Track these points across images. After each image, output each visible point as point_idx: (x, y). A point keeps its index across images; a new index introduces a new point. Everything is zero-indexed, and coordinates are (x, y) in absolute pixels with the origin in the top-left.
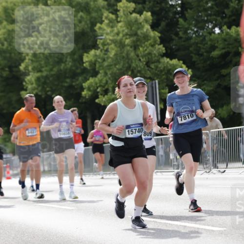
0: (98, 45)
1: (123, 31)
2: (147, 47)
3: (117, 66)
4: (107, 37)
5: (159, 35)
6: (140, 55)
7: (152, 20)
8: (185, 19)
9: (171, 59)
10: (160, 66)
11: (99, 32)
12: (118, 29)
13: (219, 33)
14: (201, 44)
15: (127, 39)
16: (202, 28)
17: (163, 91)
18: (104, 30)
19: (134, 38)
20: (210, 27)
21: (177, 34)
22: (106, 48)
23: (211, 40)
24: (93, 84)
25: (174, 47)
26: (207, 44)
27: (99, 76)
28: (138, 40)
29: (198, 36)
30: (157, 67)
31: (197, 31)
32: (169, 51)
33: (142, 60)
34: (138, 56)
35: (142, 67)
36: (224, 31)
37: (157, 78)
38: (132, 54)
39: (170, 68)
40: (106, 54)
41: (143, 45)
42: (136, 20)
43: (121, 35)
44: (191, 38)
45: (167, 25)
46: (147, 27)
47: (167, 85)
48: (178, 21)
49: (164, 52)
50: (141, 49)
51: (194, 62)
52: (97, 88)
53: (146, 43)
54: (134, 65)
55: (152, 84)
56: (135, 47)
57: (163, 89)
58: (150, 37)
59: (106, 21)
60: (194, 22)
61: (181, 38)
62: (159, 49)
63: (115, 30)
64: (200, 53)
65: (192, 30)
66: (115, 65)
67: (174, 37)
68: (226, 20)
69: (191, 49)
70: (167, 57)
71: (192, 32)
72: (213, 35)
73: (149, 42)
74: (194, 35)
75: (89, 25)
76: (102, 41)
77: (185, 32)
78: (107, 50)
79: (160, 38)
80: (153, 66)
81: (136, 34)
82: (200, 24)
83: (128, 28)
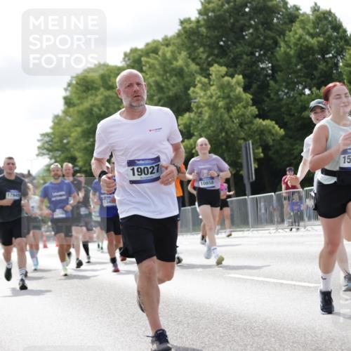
0: (192, 108)
1: (216, 94)
2: (240, 109)
3: (211, 128)
4: (201, 100)
5: (251, 97)
6: (233, 117)
7: (244, 82)
8: (276, 81)
9: (264, 120)
10: (253, 127)
11: (192, 95)
12: (211, 93)
13: (309, 95)
14: (292, 104)
15: (219, 101)
16: (293, 89)
17: (256, 151)
18: (197, 93)
19: (228, 100)
20: (300, 88)
21: (268, 96)
22: (199, 110)
23: (301, 101)
24: (189, 146)
25: (266, 108)
26: (298, 104)
27: (194, 138)
28: (231, 102)
29: (289, 97)
30: (250, 128)
31: (288, 93)
32: (261, 113)
33: (235, 121)
34: (231, 118)
35: (236, 128)
36: (314, 93)
37: (251, 138)
38: (226, 116)
39: (262, 128)
40: (199, 116)
41: (236, 107)
42: (229, 83)
43: (214, 98)
44: (282, 99)
45: (259, 87)
46: (239, 90)
47: (261, 146)
48: (268, 84)
49: (257, 113)
50: (234, 111)
51: (287, 122)
52: (192, 149)
53: (239, 105)
54: (227, 127)
55: (246, 144)
56: (228, 109)
57: (257, 149)
58: (243, 99)
59: (199, 85)
60: (284, 84)
61: (272, 99)
62: (251, 110)
63: (209, 93)
64: (292, 113)
65: (283, 91)
66: (210, 127)
67: (265, 99)
68: (315, 81)
69: (283, 110)
70: (260, 118)
71: (283, 93)
72: (303, 96)
73: (242, 104)
74: (285, 97)
75: (183, 90)
76: (195, 104)
77: (277, 94)
78: (201, 113)
79: (252, 99)
80: (246, 127)
81: (229, 97)
82: (291, 86)
83: (220, 91)
